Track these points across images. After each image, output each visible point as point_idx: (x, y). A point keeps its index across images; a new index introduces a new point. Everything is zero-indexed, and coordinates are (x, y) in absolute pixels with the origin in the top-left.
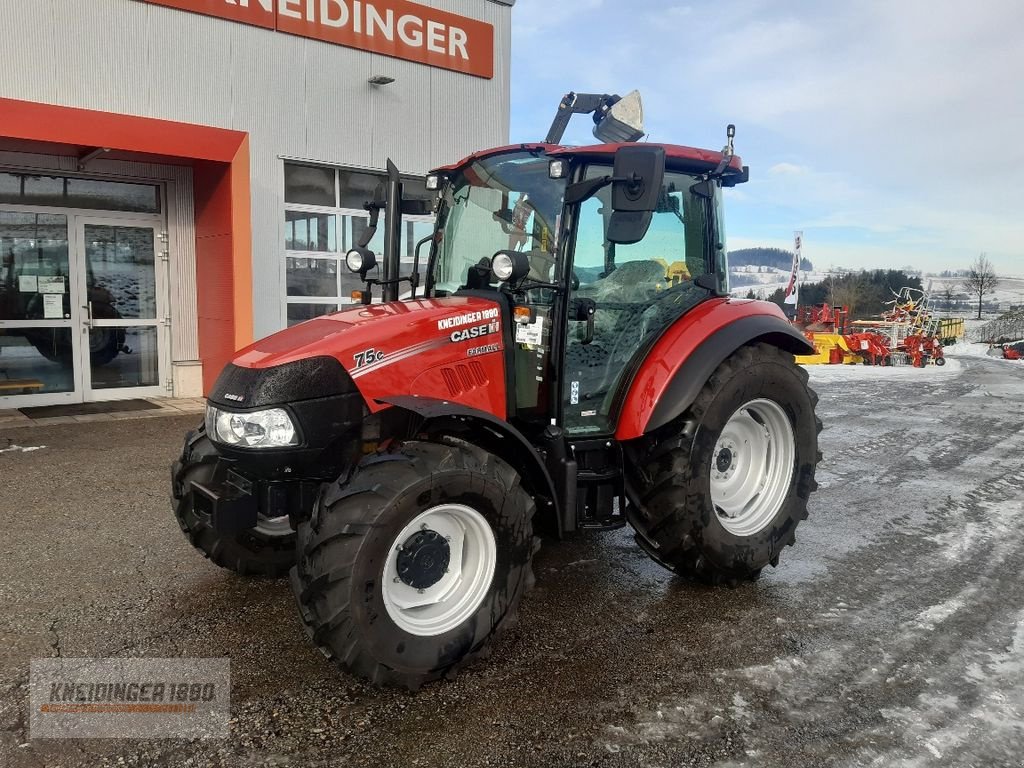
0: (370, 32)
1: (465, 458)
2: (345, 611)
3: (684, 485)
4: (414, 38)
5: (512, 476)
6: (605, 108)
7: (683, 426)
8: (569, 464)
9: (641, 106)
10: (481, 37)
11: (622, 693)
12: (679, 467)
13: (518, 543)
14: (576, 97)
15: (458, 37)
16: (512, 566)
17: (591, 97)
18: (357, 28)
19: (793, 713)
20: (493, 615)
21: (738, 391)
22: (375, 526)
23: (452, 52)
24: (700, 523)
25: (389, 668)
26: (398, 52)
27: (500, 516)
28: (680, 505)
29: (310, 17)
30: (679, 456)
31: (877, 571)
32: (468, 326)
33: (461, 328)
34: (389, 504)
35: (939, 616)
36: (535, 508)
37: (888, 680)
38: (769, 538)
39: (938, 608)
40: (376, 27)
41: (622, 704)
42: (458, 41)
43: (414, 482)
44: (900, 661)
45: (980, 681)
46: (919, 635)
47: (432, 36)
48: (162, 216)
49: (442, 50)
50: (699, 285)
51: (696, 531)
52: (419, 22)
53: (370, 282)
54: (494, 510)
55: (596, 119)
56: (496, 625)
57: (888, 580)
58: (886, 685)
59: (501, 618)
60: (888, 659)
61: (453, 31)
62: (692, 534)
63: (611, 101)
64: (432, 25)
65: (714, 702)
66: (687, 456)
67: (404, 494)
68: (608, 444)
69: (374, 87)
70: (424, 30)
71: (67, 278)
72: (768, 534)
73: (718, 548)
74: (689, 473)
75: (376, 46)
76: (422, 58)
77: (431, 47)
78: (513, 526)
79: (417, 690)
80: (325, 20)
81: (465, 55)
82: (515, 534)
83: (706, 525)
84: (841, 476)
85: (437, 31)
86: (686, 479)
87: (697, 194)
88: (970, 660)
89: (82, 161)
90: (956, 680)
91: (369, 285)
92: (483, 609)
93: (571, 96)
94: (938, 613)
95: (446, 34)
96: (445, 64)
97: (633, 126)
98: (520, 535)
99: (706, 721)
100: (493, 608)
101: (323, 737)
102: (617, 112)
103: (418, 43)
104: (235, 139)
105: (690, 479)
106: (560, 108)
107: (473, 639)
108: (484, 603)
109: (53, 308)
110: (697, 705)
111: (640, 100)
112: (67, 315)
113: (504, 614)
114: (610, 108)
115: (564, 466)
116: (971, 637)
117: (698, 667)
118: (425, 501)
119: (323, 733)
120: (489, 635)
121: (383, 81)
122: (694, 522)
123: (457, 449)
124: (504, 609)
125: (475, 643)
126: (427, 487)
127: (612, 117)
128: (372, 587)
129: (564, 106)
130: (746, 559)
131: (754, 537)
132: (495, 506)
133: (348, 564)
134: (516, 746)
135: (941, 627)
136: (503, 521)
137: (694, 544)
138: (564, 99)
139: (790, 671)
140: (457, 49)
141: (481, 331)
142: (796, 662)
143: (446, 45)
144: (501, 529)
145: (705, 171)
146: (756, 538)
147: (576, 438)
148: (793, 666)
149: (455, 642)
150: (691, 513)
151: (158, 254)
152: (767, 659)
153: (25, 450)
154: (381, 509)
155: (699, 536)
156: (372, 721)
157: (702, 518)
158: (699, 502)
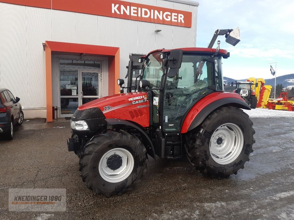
0: (156, 18)
1: (124, 136)
2: (88, 173)
3: (199, 147)
4: (168, 18)
5: (138, 142)
6: (228, 33)
7: (200, 130)
8: (163, 139)
9: (239, 32)
10: (188, 16)
11: (164, 205)
12: (198, 142)
13: (141, 160)
14: (219, 31)
15: (181, 17)
16: (138, 166)
17: (224, 30)
18: (152, 17)
19: (212, 218)
20: (132, 179)
21: (219, 120)
22: (96, 152)
23: (179, 21)
24: (205, 159)
25: (100, 190)
26: (164, 22)
27: (135, 152)
28: (198, 153)
29: (139, 15)
30: (198, 139)
31: (272, 180)
32: (138, 100)
33: (136, 100)
34: (100, 147)
35: (283, 196)
36: (146, 151)
37: (250, 213)
38: (233, 166)
39: (285, 193)
40: (157, 16)
41: (162, 208)
42: (181, 18)
43: (107, 141)
44: (258, 208)
45: (283, 218)
46: (272, 201)
47: (173, 17)
48: (100, 70)
49: (176, 21)
50: (209, 89)
51: (203, 161)
52: (169, 14)
53: (123, 88)
54: (133, 151)
55: (226, 37)
56: (133, 182)
57: (274, 183)
58: (248, 214)
59: (135, 180)
60: (255, 207)
61: (180, 15)
62: (202, 162)
63: (230, 31)
64: (173, 14)
65: (188, 212)
66: (200, 139)
67: (104, 144)
68: (178, 134)
69: (157, 33)
70: (171, 16)
71: (78, 85)
72: (232, 165)
73: (212, 167)
74: (201, 144)
75: (157, 21)
76: (170, 23)
77: (173, 20)
78: (139, 155)
79: (109, 196)
80: (143, 16)
81: (183, 22)
82: (139, 158)
83: (207, 160)
84: (282, 148)
85: (175, 16)
86: (199, 146)
87: (209, 62)
88: (284, 211)
89: (81, 56)
90: (274, 216)
91: (123, 89)
92: (130, 177)
93: (218, 30)
94: (283, 195)
95: (177, 16)
96: (177, 25)
97: (237, 38)
98: (141, 158)
99: (183, 217)
100: (133, 177)
101: (80, 205)
102: (232, 34)
103: (169, 19)
104: (116, 49)
105: (201, 146)
106: (214, 34)
107: (126, 185)
108: (130, 176)
109: (74, 93)
110: (183, 212)
111: (239, 30)
112: (77, 95)
113: (136, 179)
114: (230, 33)
115: (161, 140)
116: (290, 204)
117: (192, 201)
118: (111, 147)
119: (80, 204)
120: (131, 184)
121: (158, 31)
122: (203, 159)
123: (121, 133)
124: (136, 178)
125: (126, 186)
126: (111, 143)
127: (230, 36)
128: (95, 168)
129: (215, 34)
130: (223, 171)
131: (227, 165)
132: (133, 149)
133: (88, 162)
134: (125, 215)
135: (281, 199)
136: (136, 154)
137: (203, 165)
138: (216, 31)
139: (219, 206)
140: (181, 20)
141: (142, 101)
142: (223, 204)
143: (177, 19)
144: (135, 156)
145: (212, 54)
146: (228, 165)
147: (167, 132)
148: (221, 205)
149: (120, 185)
150: (202, 156)
151: (99, 80)
152: (215, 202)
153: (60, 127)
154: (98, 148)
155: (205, 163)
156: (94, 203)
157: (206, 158)
158: (205, 153)
